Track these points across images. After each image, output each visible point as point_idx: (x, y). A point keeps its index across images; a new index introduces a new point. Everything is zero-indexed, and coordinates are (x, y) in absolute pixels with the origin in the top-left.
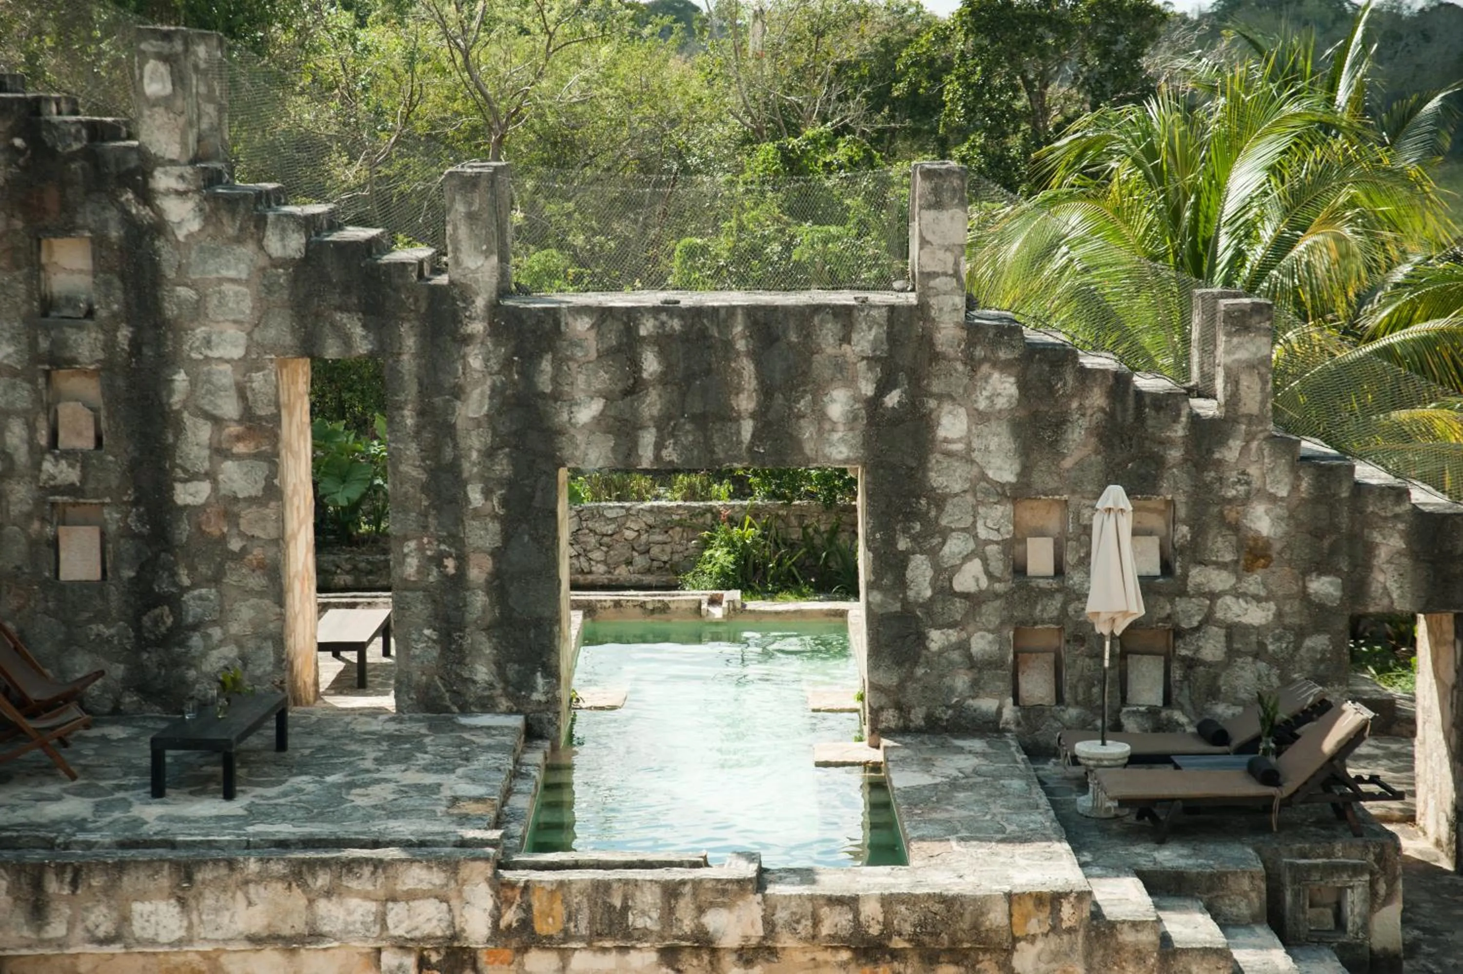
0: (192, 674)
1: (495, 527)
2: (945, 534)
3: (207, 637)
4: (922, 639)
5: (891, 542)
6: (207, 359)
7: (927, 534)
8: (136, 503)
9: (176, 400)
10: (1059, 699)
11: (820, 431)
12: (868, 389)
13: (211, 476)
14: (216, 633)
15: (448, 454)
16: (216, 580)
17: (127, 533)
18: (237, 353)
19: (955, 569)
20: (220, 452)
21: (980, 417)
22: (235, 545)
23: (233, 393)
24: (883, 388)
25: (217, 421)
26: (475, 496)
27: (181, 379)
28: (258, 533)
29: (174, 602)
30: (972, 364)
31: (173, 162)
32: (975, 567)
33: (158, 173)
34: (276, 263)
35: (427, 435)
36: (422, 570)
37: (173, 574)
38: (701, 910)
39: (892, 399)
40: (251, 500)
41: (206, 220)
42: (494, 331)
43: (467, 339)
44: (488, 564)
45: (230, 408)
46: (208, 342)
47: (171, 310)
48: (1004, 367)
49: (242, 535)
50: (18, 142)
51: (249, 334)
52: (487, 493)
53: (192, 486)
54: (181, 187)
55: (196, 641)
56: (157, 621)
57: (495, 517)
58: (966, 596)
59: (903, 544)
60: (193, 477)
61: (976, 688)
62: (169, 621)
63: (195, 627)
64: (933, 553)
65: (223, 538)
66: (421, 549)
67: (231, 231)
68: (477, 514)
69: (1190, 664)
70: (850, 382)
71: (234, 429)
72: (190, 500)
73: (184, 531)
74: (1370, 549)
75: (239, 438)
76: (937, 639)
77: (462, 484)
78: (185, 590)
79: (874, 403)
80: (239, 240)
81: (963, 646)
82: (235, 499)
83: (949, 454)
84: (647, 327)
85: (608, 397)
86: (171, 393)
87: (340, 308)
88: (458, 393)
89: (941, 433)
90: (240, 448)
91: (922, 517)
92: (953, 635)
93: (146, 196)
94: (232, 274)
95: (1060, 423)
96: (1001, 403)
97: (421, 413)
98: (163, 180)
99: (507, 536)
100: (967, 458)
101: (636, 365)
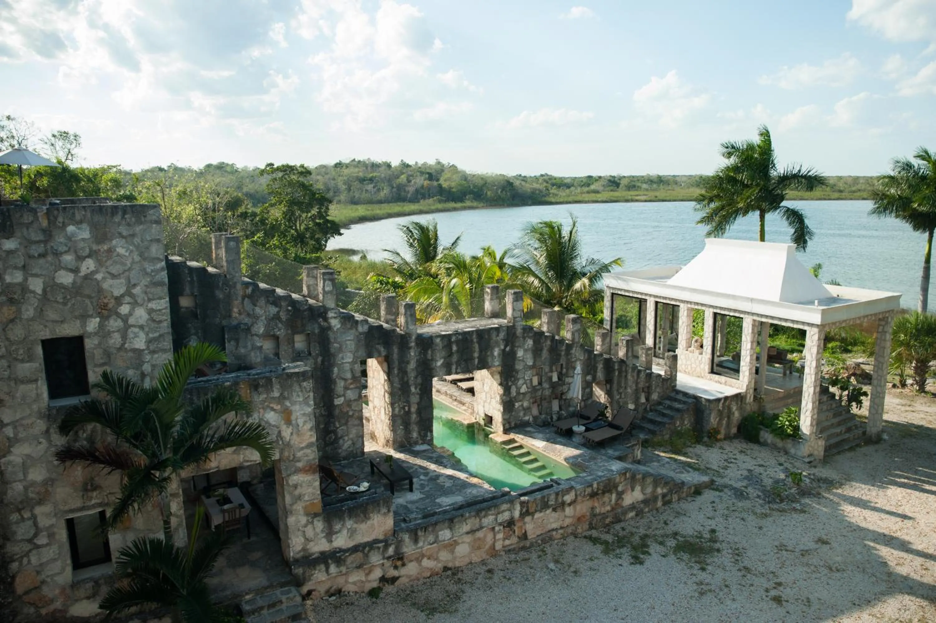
0: (340, 451)
1: (418, 396)
2: (518, 379)
3: (344, 440)
4: (514, 405)
5: (507, 384)
6: (343, 363)
7: (515, 380)
8: (323, 407)
9: (334, 376)
10: (540, 414)
11: (493, 359)
12: (502, 347)
13: (344, 395)
14: (346, 438)
15: (406, 379)
16: (346, 424)
17: (321, 415)
18: (350, 360)
19: (521, 388)
20: (346, 388)
21: (526, 351)
22: (351, 413)
23: (350, 371)
24: (506, 347)
25: (345, 380)
26: (413, 389)
27: (336, 370)
28: (357, 409)
29: (335, 432)
30: (524, 338)
31: (333, 309)
32: (525, 386)
33: (329, 313)
34: (361, 334)
35: (400, 375)
36: (400, 411)
37: (334, 424)
38: (563, 497)
39: (508, 349)
40: (355, 400)
41: (342, 324)
42: (417, 344)
43: (410, 348)
44: (416, 406)
45: (349, 375)
46: (343, 358)
47: (332, 350)
48: (530, 338)
49: (352, 410)
50: (290, 308)
51: (354, 355)
52: (416, 388)
53: (339, 399)
54: (335, 315)
55: (341, 441)
56: (330, 438)
57: (418, 394)
58: (523, 394)
59: (510, 384)
60: (339, 396)
61: (525, 415)
62: (333, 437)
63: (341, 437)
64: (516, 385)
65: (348, 412)
66: (399, 405)
67: (349, 326)
68: (413, 394)
69: (565, 400)
70: (499, 346)
71: (350, 381)
72: (339, 403)
73: (337, 412)
74: (597, 368)
75: (351, 384)
76: (517, 405)
77: (409, 386)
78: (338, 428)
79: (504, 351)
80: (351, 329)
81: (522, 405)
82: (351, 401)
83: (520, 360)
84: (453, 339)
85: (445, 358)
86: (333, 374)
87: (378, 344)
88: (408, 363)
89: (518, 355)
90: (352, 386)
91: (513, 376)
92: (520, 403)
93: (326, 319)
94: (349, 338)
95: (541, 350)
96: (530, 346)
97: (399, 369)
98: (330, 314)
99: (421, 398)
100: (523, 361)
101: (451, 349)
